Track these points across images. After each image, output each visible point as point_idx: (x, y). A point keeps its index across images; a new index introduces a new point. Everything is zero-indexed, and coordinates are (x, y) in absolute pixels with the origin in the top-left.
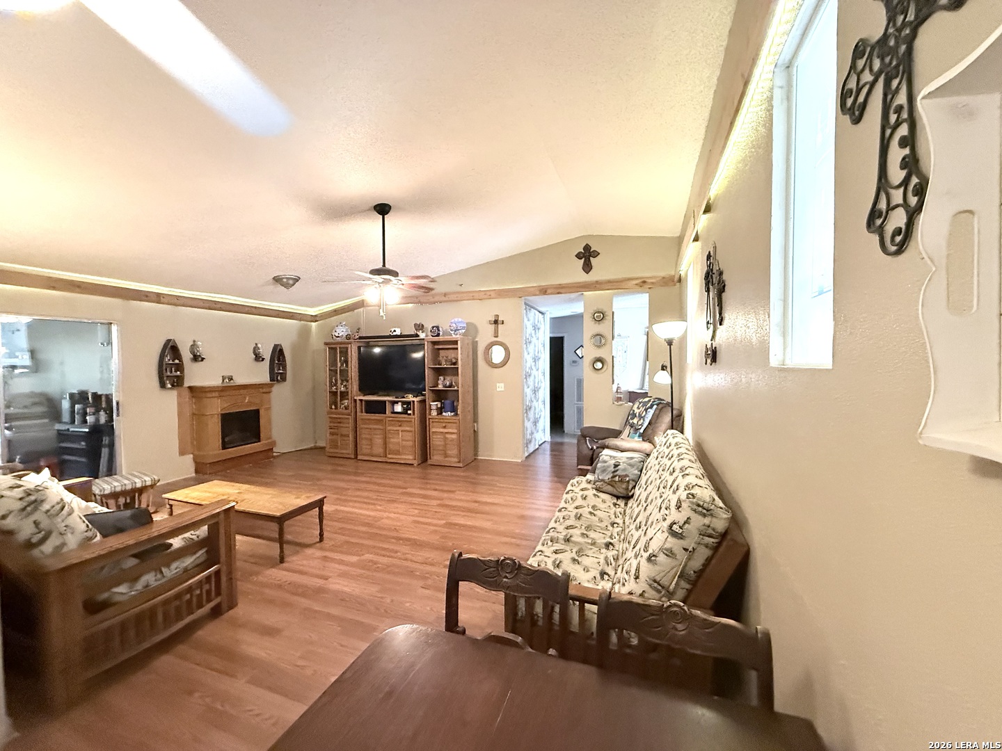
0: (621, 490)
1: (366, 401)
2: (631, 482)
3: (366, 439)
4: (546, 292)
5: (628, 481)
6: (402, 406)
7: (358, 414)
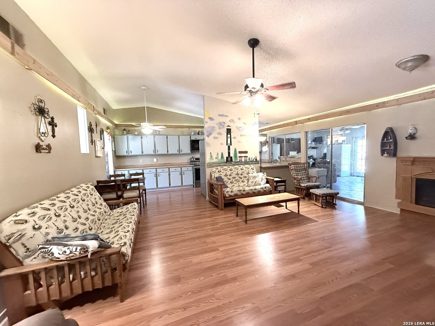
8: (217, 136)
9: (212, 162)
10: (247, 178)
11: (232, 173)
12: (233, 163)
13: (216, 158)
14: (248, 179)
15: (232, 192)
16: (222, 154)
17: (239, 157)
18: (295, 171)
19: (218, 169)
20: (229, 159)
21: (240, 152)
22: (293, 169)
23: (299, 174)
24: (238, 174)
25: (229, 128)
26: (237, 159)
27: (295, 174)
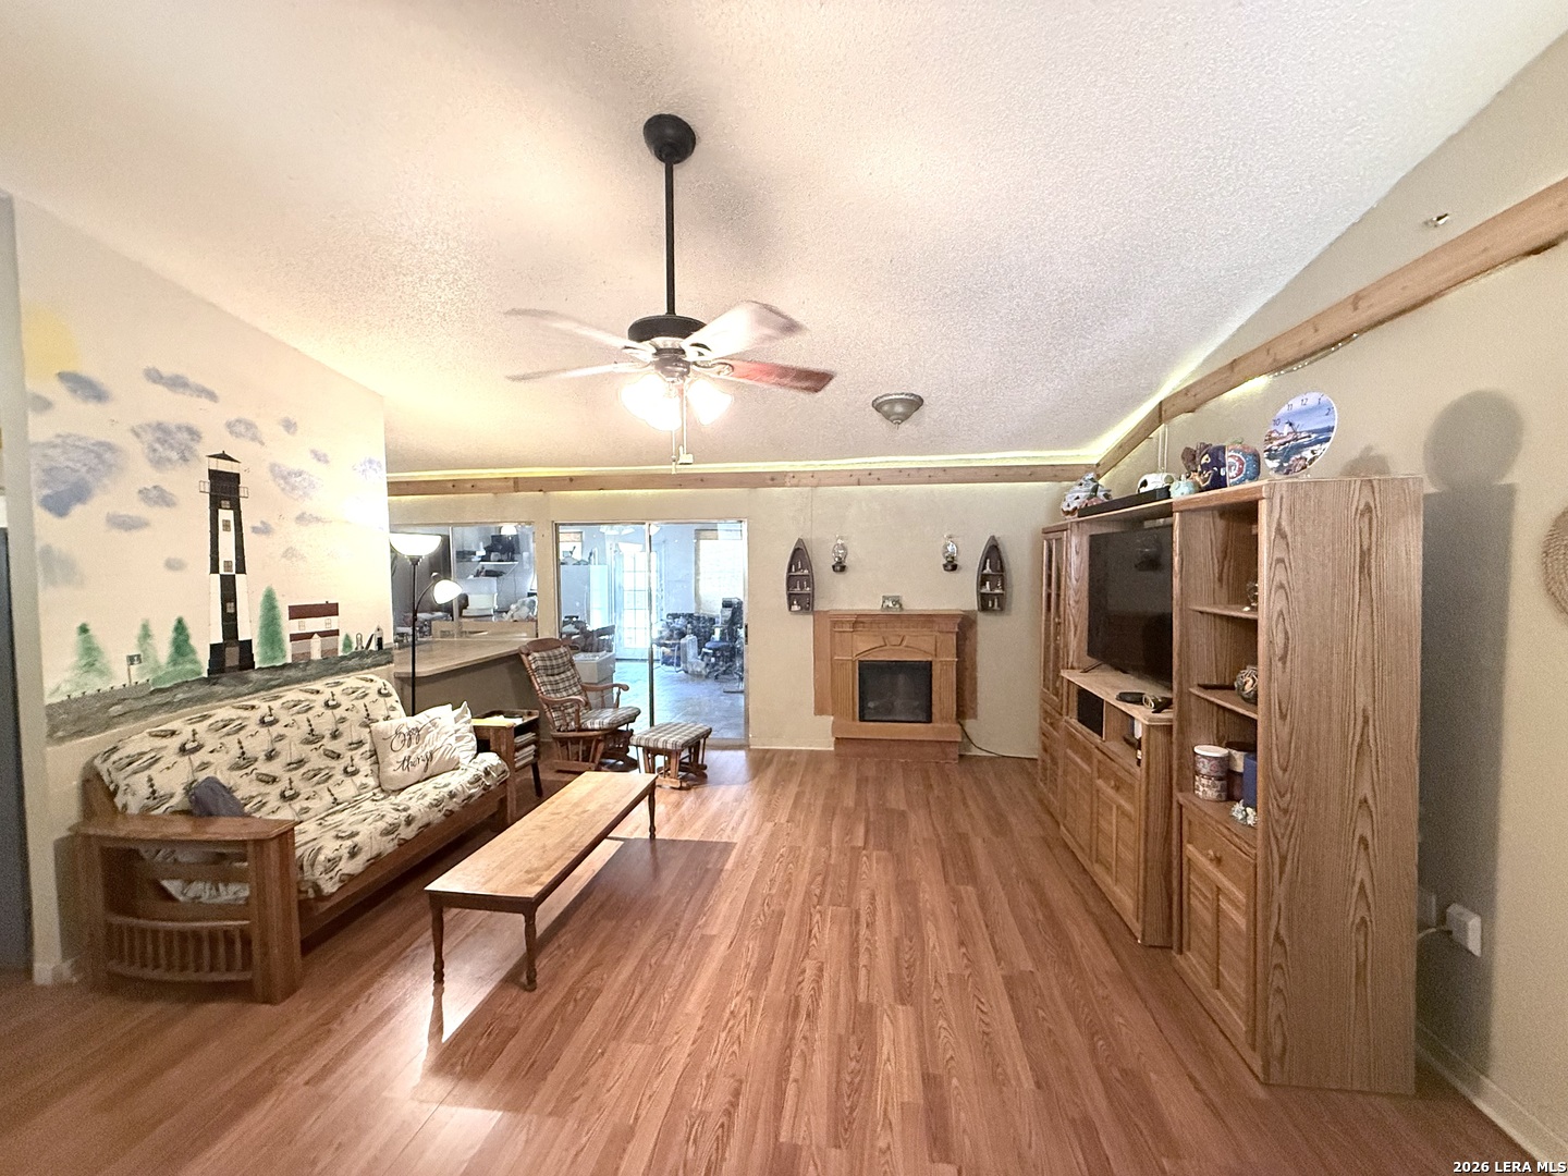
8: (138, 509)
9: (99, 695)
10: (367, 747)
11: (281, 737)
12: (253, 676)
13: (131, 660)
14: (374, 753)
15: (353, 854)
16: (180, 627)
17: (294, 638)
18: (547, 675)
19: (173, 733)
20: (232, 657)
21: (298, 612)
22: (537, 669)
23: (561, 686)
24: (313, 738)
25: (224, 466)
26: (282, 650)
27: (549, 687)
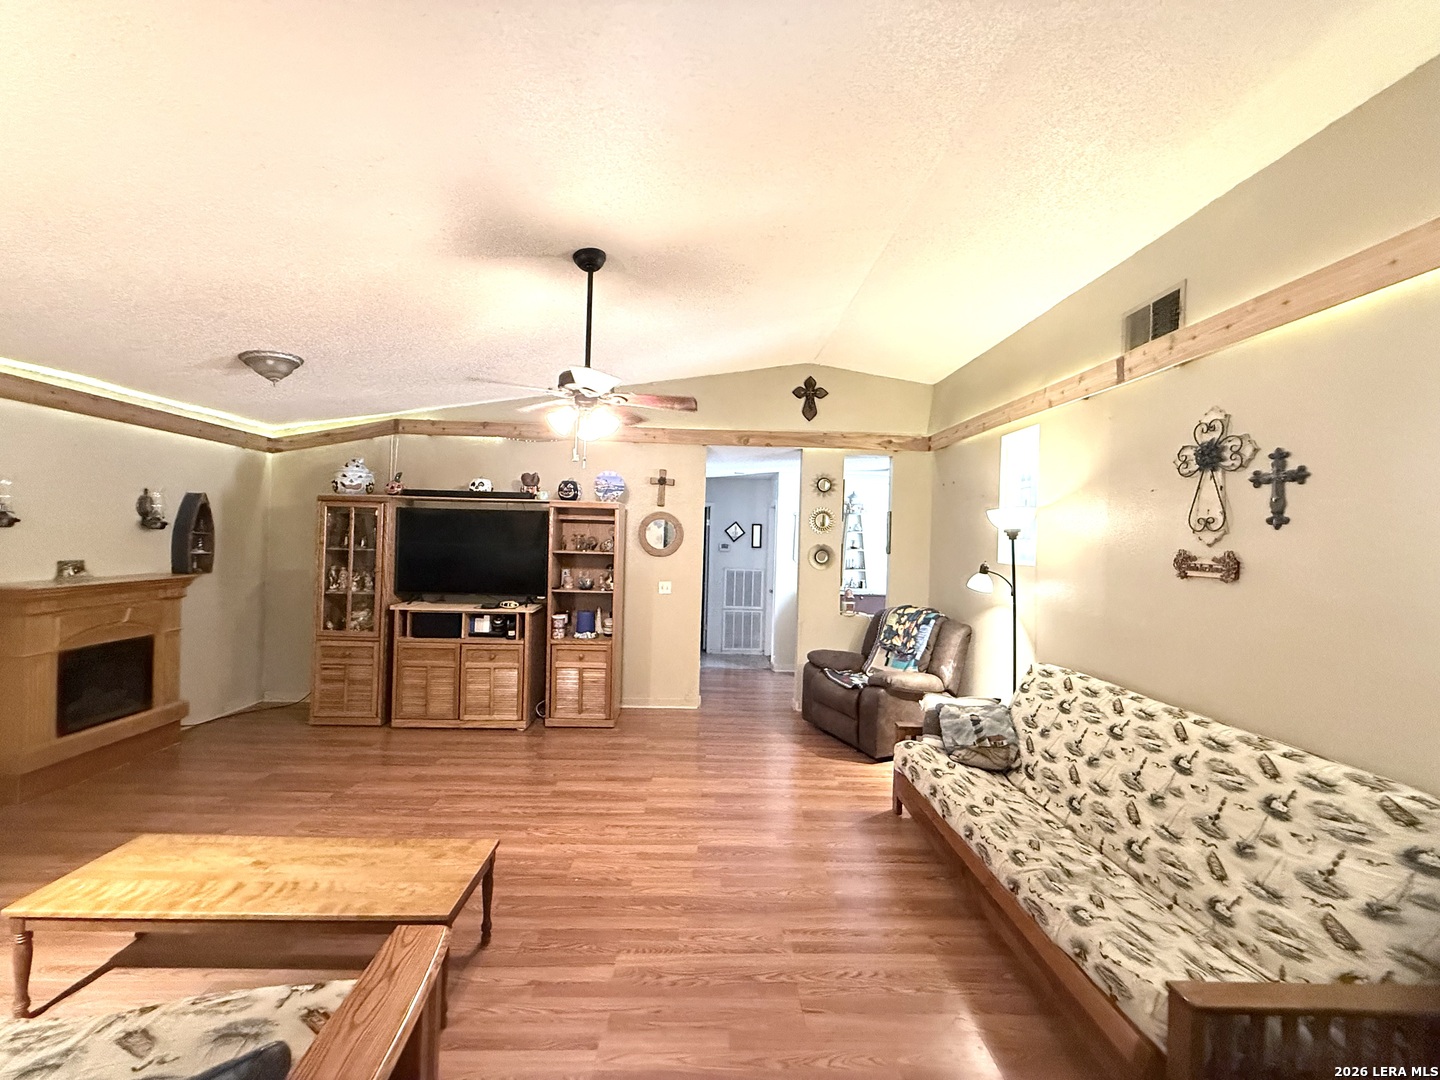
0: (999, 761)
1: (415, 615)
2: (1011, 747)
3: (414, 687)
4: (747, 441)
5: (1008, 746)
6: (492, 622)
7: (397, 637)
